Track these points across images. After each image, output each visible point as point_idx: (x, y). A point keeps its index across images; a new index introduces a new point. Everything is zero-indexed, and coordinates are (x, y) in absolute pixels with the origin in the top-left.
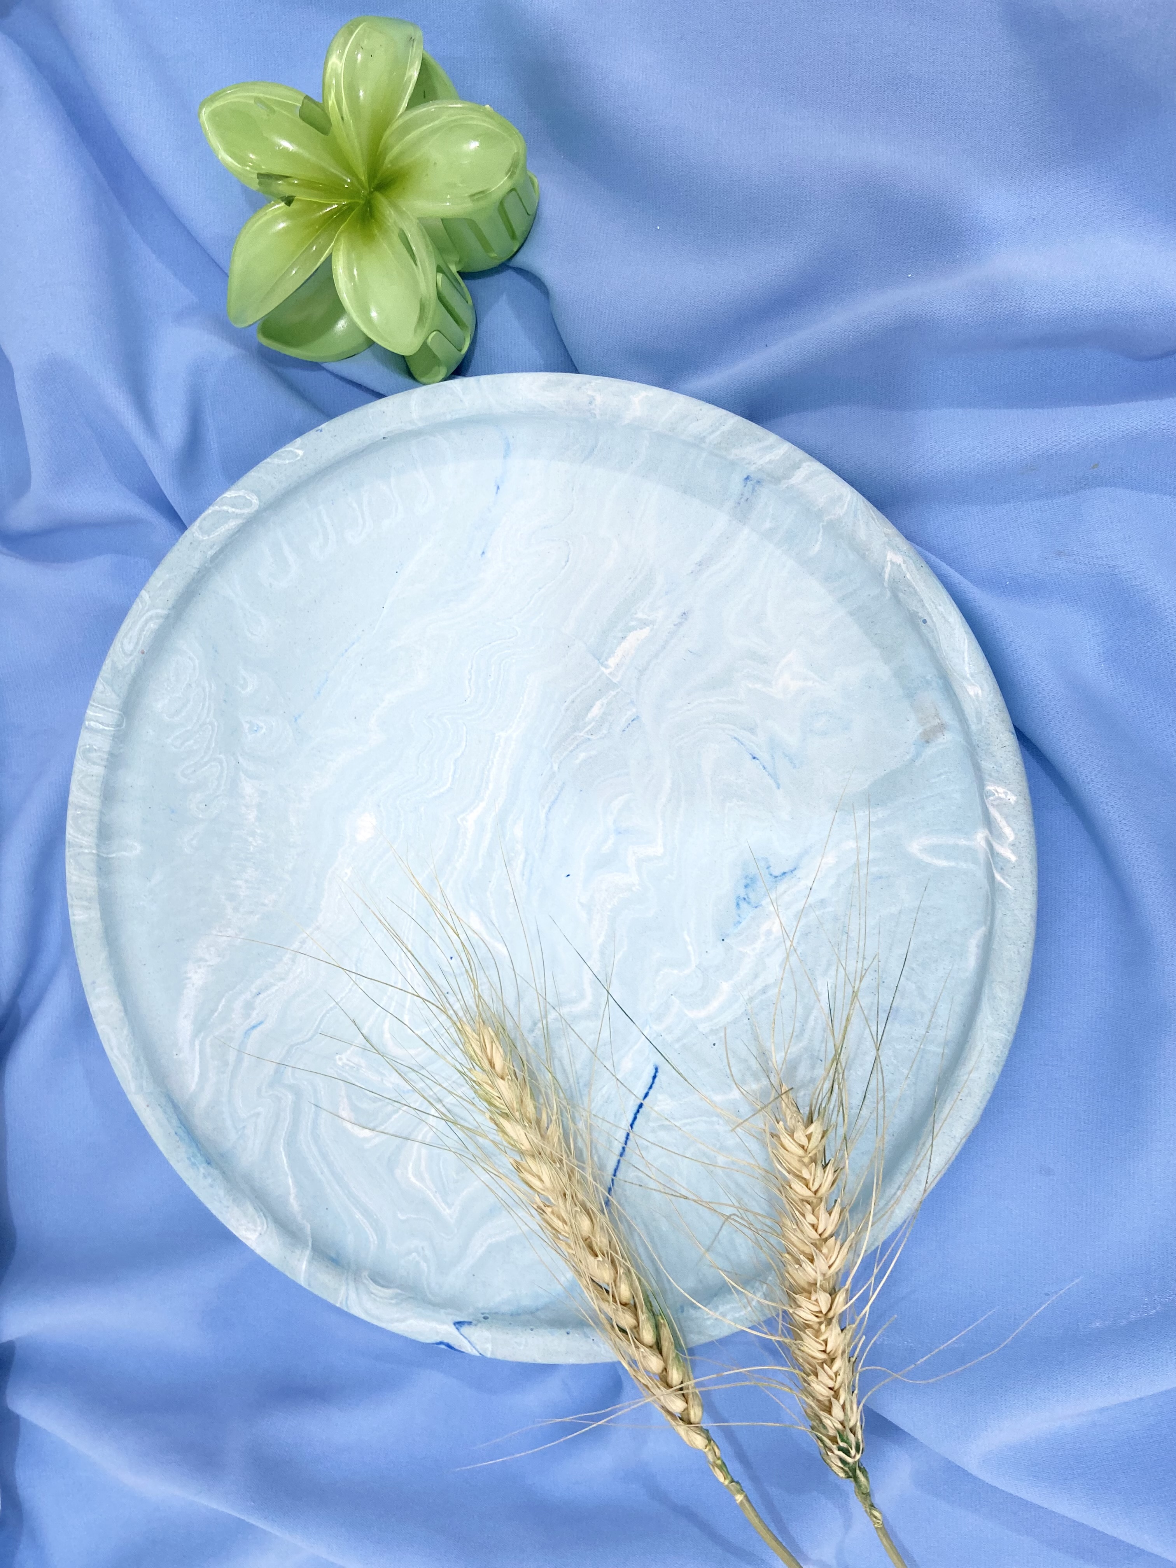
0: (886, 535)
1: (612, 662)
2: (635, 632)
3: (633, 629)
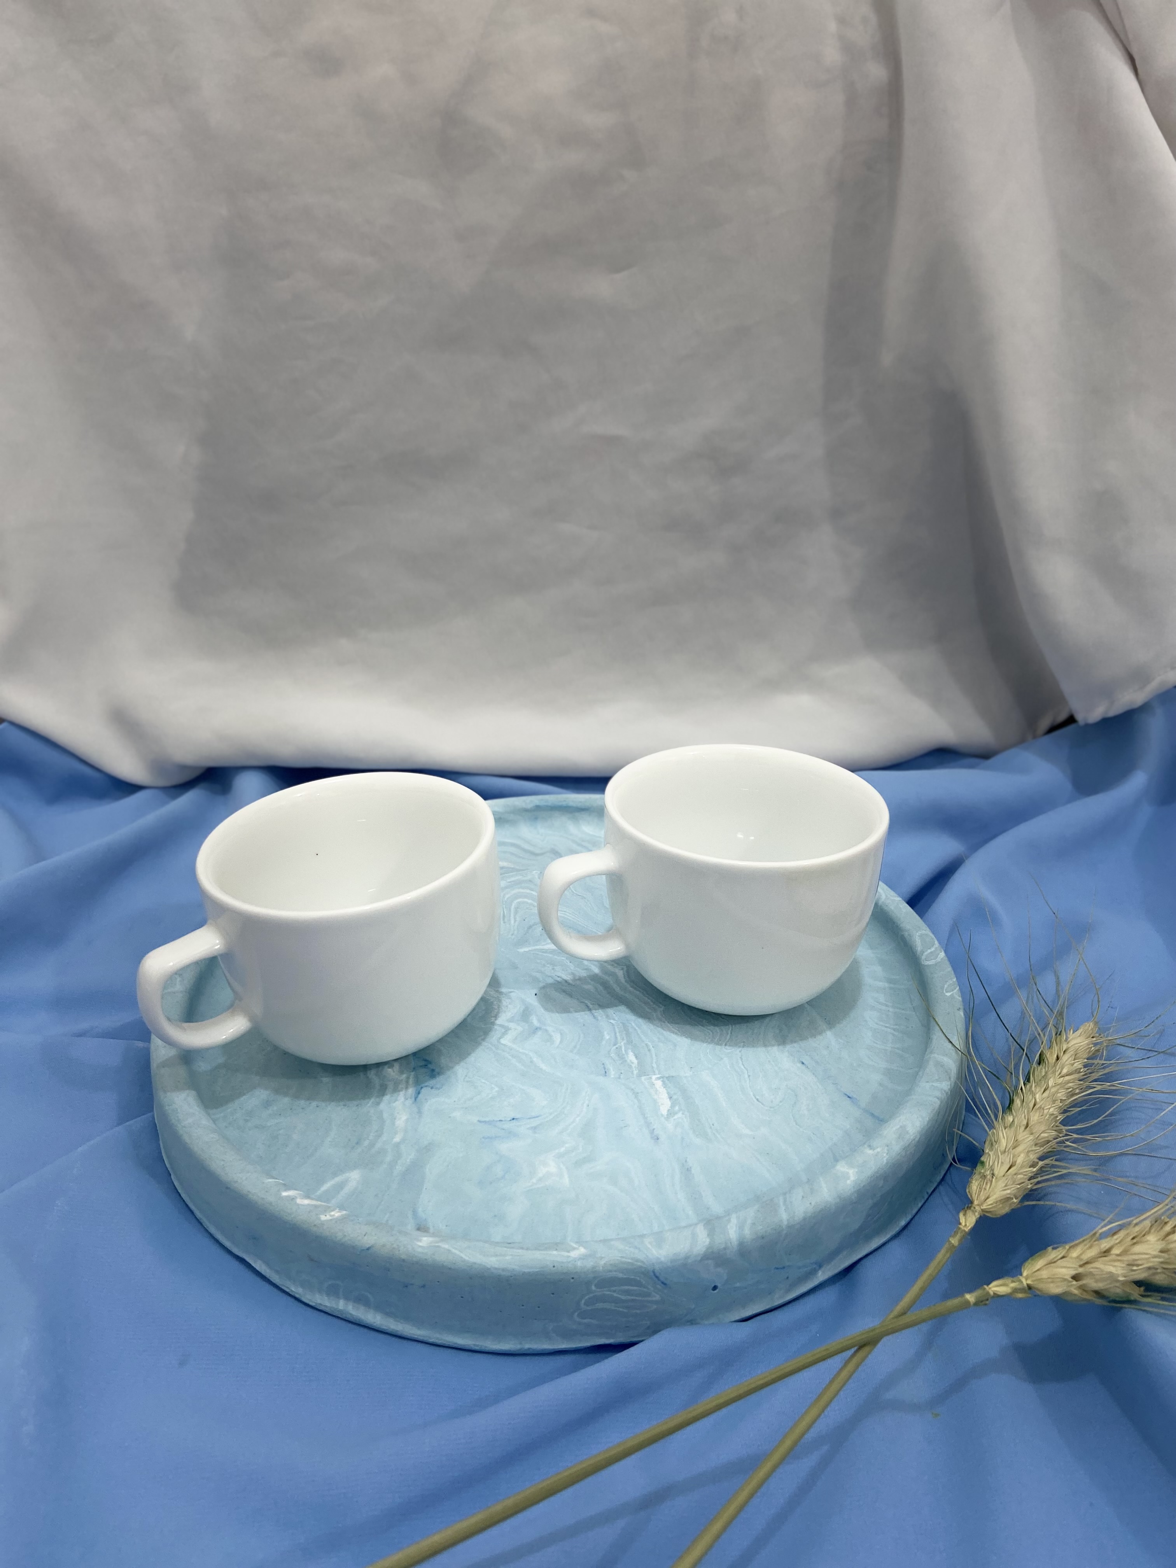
1: (659, 1084)
2: (670, 1105)
3: (673, 1106)
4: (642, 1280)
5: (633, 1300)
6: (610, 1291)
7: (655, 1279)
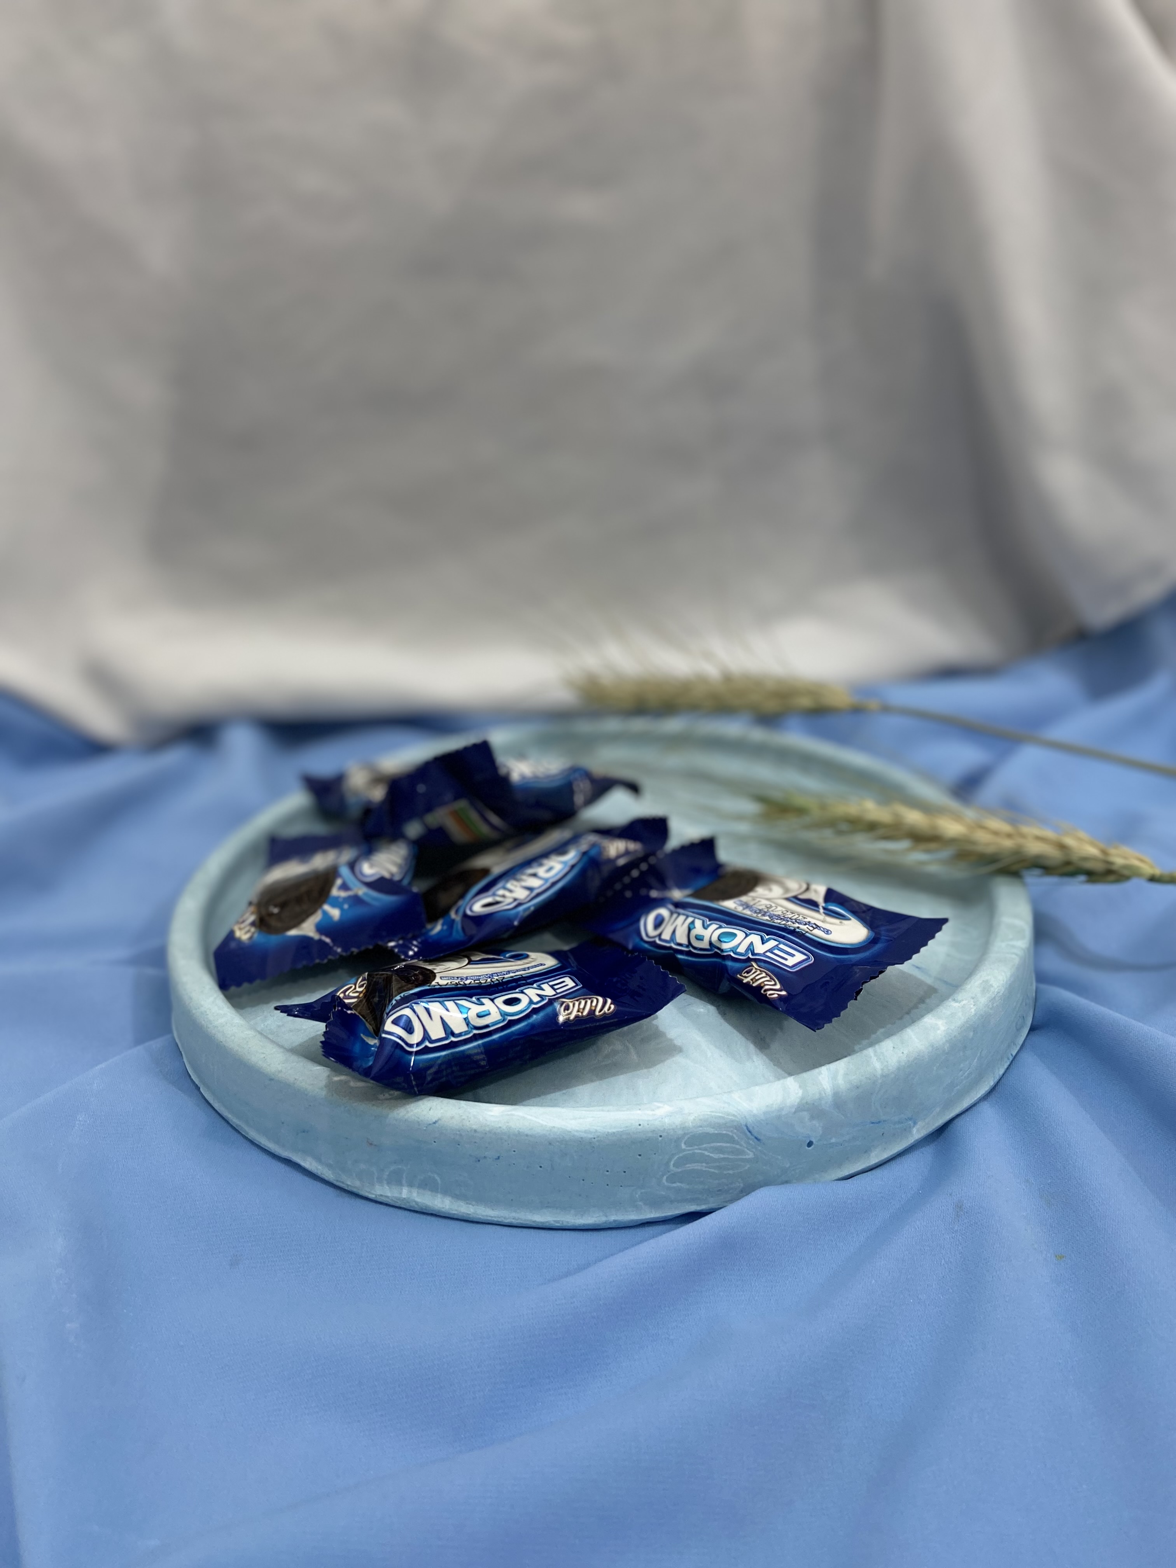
0: (690, 1114)
4: (735, 1136)
5: (724, 1159)
6: (700, 1149)
7: (748, 1134)
